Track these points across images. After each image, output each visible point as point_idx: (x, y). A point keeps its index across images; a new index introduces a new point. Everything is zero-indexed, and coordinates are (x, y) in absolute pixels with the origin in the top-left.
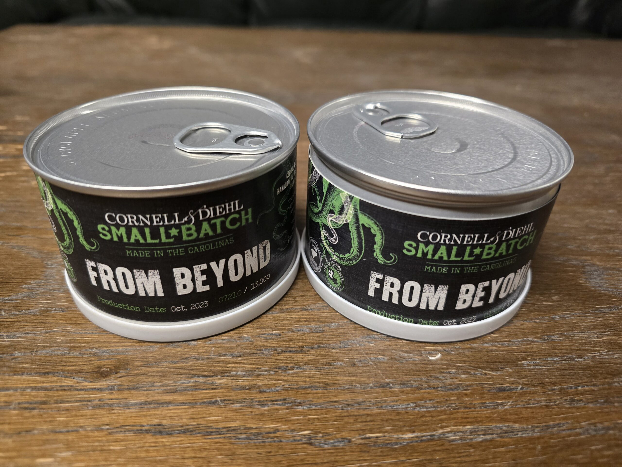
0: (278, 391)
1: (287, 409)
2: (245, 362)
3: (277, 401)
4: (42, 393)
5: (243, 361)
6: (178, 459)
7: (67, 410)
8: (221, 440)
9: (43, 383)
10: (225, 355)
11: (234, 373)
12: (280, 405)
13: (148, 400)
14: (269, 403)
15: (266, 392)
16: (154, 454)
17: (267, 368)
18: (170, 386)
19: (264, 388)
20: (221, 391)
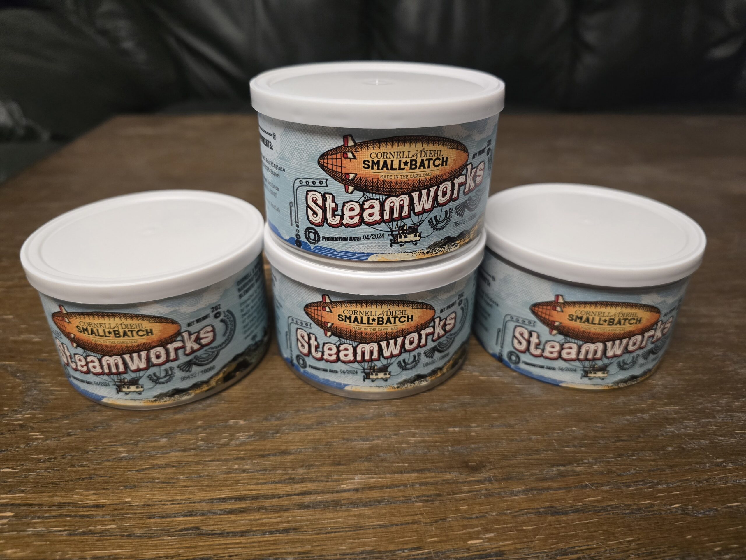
0: (632, 473)
1: (650, 488)
2: (589, 451)
3: (637, 482)
4: (431, 488)
5: (587, 451)
6: (585, 532)
7: (464, 500)
8: (612, 516)
9: (426, 478)
10: (568, 446)
11: (586, 461)
12: (642, 485)
13: (527, 487)
14: (632, 484)
15: (624, 475)
16: (563, 530)
17: (611, 456)
18: (538, 475)
19: (619, 472)
20: (584, 476)
